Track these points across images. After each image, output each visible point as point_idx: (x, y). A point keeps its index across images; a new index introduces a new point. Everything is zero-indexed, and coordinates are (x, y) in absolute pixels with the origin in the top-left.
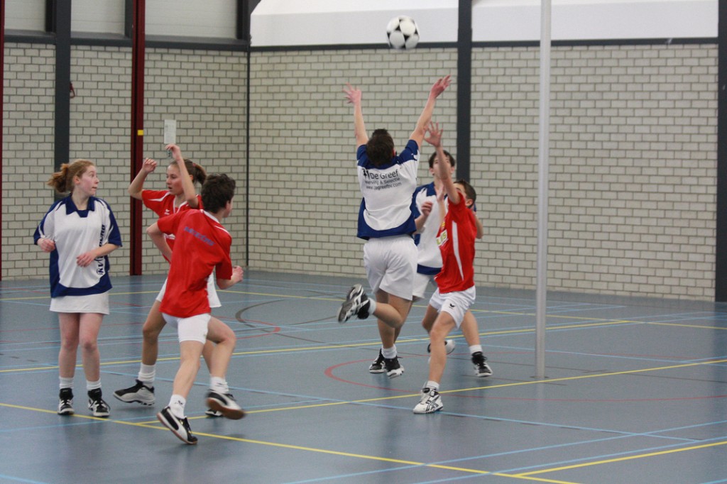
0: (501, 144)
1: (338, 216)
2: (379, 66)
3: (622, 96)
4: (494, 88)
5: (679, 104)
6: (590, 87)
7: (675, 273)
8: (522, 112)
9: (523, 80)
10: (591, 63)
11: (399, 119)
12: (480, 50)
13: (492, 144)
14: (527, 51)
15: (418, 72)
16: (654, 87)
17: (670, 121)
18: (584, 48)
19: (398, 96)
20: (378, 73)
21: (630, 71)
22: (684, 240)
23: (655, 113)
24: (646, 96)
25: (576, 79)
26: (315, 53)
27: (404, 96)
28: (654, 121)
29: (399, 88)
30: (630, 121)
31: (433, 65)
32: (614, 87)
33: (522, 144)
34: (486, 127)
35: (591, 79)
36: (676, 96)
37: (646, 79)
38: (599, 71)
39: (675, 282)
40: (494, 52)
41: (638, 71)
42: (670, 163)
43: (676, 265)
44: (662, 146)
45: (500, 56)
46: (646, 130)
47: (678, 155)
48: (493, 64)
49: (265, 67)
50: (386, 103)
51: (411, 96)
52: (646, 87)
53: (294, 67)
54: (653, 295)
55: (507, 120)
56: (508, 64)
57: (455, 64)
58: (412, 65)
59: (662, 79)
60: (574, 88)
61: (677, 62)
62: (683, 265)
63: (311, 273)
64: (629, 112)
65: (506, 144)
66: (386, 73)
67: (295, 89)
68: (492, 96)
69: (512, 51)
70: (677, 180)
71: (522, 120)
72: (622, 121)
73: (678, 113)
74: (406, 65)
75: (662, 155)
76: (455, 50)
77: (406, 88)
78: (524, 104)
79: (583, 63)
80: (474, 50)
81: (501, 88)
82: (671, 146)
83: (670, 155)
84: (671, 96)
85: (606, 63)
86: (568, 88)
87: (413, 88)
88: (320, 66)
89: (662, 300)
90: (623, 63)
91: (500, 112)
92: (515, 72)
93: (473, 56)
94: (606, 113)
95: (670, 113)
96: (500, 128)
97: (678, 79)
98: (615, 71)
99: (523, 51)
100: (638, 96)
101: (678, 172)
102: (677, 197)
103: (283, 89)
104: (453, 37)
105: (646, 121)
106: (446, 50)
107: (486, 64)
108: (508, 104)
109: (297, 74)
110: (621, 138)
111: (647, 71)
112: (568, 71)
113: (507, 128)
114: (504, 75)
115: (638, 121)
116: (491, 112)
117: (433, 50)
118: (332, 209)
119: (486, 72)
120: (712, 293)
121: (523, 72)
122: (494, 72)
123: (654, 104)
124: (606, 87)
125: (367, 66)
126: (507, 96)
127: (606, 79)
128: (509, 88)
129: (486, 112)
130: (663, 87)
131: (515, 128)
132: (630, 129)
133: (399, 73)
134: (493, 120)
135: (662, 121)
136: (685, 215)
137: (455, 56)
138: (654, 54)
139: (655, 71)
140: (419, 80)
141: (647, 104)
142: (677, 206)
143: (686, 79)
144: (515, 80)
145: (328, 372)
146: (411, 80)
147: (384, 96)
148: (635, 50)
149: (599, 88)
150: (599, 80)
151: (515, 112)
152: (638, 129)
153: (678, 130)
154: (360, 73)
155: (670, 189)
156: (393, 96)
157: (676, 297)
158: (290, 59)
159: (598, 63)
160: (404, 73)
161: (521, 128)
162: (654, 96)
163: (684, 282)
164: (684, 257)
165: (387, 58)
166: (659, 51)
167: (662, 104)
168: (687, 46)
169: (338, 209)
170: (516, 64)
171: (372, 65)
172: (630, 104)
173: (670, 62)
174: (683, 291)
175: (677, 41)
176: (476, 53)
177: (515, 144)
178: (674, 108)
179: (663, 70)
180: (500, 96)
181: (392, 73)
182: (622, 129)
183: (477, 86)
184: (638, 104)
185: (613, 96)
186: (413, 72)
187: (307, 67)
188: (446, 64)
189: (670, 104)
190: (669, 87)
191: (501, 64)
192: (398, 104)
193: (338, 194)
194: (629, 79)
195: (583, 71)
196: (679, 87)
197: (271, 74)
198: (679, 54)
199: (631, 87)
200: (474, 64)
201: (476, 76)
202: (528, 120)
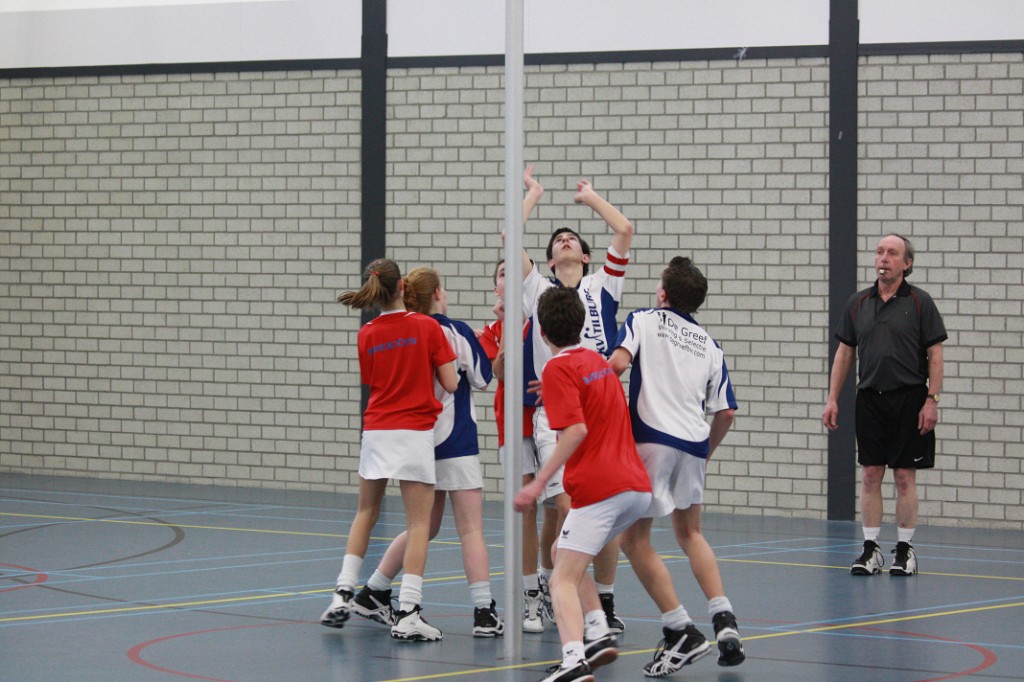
0: (439, 241)
1: (150, 373)
2: (221, 102)
3: (656, 152)
4: (427, 140)
5: (759, 166)
6: (600, 138)
7: (755, 469)
8: (478, 183)
9: (478, 125)
10: (600, 94)
11: (257, 198)
12: (402, 72)
13: (425, 240)
14: (486, 74)
15: (292, 114)
16: (715, 137)
17: (744, 197)
18: (589, 67)
19: (255, 156)
20: (219, 116)
21: (672, 108)
22: (771, 410)
23: (715, 182)
24: (700, 152)
25: (573, 124)
26: (105, 80)
27: (267, 157)
28: (715, 197)
29: (257, 142)
30: (671, 197)
31: (318, 100)
32: (643, 137)
33: (478, 241)
34: (413, 211)
35: (600, 123)
36: (754, 151)
37: (700, 122)
38: (615, 109)
39: (756, 485)
40: (427, 76)
41: (686, 107)
42: (744, 272)
43: (756, 455)
44: (730, 242)
45: (438, 83)
46: (700, 212)
47: (758, 257)
48: (425, 97)
49: (17, 107)
50: (233, 170)
51: (279, 156)
52: (700, 137)
53: (68, 105)
54: (716, 509)
55: (451, 198)
56: (452, 97)
57: (357, 99)
58: (280, 100)
59: (728, 122)
60: (571, 139)
61: (758, 91)
62: (769, 455)
63: (102, 476)
64: (671, 182)
65: (451, 241)
66: (233, 115)
67: (72, 145)
68: (424, 155)
69: (459, 74)
70: (757, 303)
71: (478, 198)
72: (657, 197)
73: (759, 181)
74: (269, 101)
75: (729, 257)
76: (358, 73)
77: (269, 142)
78: (480, 169)
79: (587, 94)
80: (391, 72)
81: (439, 140)
82: (745, 242)
83: (745, 257)
84: (744, 152)
85: (629, 93)
86: (560, 139)
87: (283, 142)
88: (116, 104)
89: (733, 518)
90: (658, 93)
91: (438, 183)
92: (465, 111)
93: (389, 84)
94: (628, 183)
95: (743, 181)
96: (439, 212)
97: (758, 121)
98: (644, 108)
99: (478, 75)
100: (686, 152)
101: (758, 288)
102: (758, 334)
103: (49, 146)
104: (354, 51)
105: (700, 197)
106: (342, 73)
107: (413, 97)
108: (452, 169)
109: (73, 118)
110: (656, 227)
111: (701, 107)
112: (559, 110)
113: (452, 212)
114: (445, 117)
115: (687, 197)
116: (423, 183)
117: (317, 74)
118: (140, 360)
119: (413, 112)
120: (822, 503)
121: (479, 111)
122: (426, 111)
123: (715, 167)
124: (628, 138)
125: (198, 103)
126: (451, 154)
127: (628, 123)
128: (454, 140)
129: (412, 183)
130: (730, 136)
131: (466, 211)
132: (672, 212)
133: (257, 115)
134: (426, 197)
135: (729, 197)
136: (771, 365)
137: (357, 85)
138: (715, 77)
139: (715, 107)
140: (292, 128)
141: (701, 167)
142: (757, 349)
143: (771, 121)
144: (465, 125)
145: (133, 654)
146: (279, 128)
147: (231, 157)
148: (680, 69)
149: (615, 138)
150: (615, 124)
151: (465, 183)
152: (686, 212)
153: (759, 212)
154: (186, 116)
155: (744, 318)
156: (245, 156)
157: (758, 512)
158: (61, 93)
159: (615, 94)
160: (267, 115)
161: (477, 212)
162: (714, 152)
163: (770, 485)
164: (771, 440)
165: (235, 88)
166: (722, 70)
167: (730, 167)
168: (772, 62)
169: (151, 361)
170: (466, 96)
171: (208, 102)
172: (672, 167)
173: (743, 91)
174: (770, 500)
175: (755, 53)
176: (393, 77)
177: (464, 240)
178: (751, 173)
179: (730, 106)
180: (439, 155)
181: (244, 115)
182: (657, 212)
183: (397, 137)
184: (686, 167)
185: (643, 152)
186: (281, 114)
187: (92, 105)
188: (342, 99)
189: (744, 167)
190: (743, 136)
191: (439, 97)
192: (257, 170)
193: (149, 333)
194: (671, 122)
195: (587, 109)
196: (758, 136)
197: (27, 119)
198: (759, 76)
199: (672, 137)
200: (391, 98)
201: (395, 118)
202: (489, 198)
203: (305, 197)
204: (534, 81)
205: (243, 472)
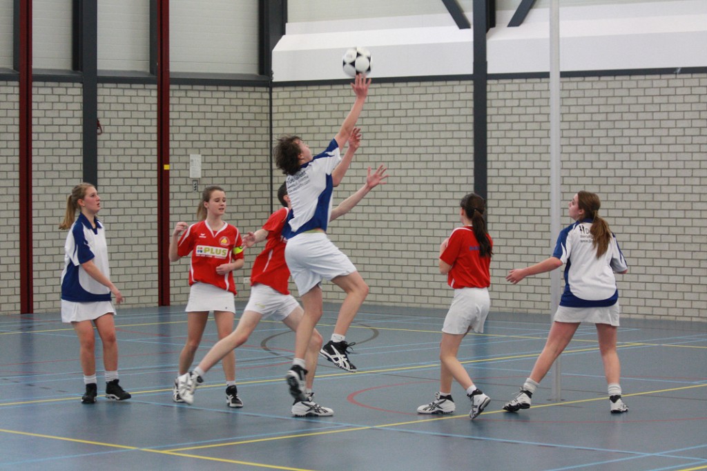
0: (516, 173)
1: (360, 246)
2: (397, 98)
3: (633, 124)
4: (509, 119)
5: (688, 132)
6: (602, 117)
7: (687, 296)
8: (537, 141)
9: (537, 110)
10: (603, 93)
11: (417, 150)
12: (495, 82)
13: (508, 173)
14: (541, 82)
15: (436, 105)
16: (664, 116)
17: (680, 148)
18: (596, 78)
19: (415, 128)
20: (397, 106)
21: (641, 100)
22: (696, 264)
23: (665, 140)
24: (656, 124)
25: (588, 109)
26: (335, 87)
27: (423, 128)
28: (665, 148)
29: (417, 120)
30: (641, 149)
31: (450, 97)
32: (626, 116)
33: (537, 173)
34: (502, 157)
35: (603, 109)
36: (685, 124)
37: (656, 108)
38: (611, 101)
39: (687, 304)
40: (509, 84)
41: (649, 100)
42: (681, 189)
43: (687, 288)
44: (673, 173)
45: (515, 87)
46: (657, 157)
47: (688, 181)
48: (508, 95)
49: (288, 102)
50: (404, 135)
51: (429, 127)
52: (657, 116)
53: (315, 101)
54: (667, 318)
55: (523, 149)
56: (522, 95)
57: (471, 96)
58: (429, 97)
59: (672, 108)
60: (587, 117)
61: (687, 91)
62: (695, 288)
63: (334, 301)
64: (641, 140)
65: (522, 173)
66: (404, 106)
67: (317, 122)
68: (508, 126)
69: (526, 83)
70: (688, 206)
71: (537, 150)
72: (634, 149)
73: (688, 140)
74: (424, 98)
75: (673, 181)
76: (471, 82)
77: (423, 120)
78: (538, 134)
79: (595, 93)
80: (489, 82)
81: (516, 118)
82: (681, 173)
83: (681, 181)
84: (680, 124)
85: (618, 93)
86: (581, 117)
87: (431, 120)
88: (340, 100)
89: (675, 322)
90: (633, 92)
91: (515, 142)
92: (530, 103)
93: (488, 88)
94: (618, 141)
95: (680, 140)
96: (516, 157)
97: (687, 107)
98: (626, 100)
99: (536, 83)
100: (649, 124)
101: (689, 198)
102: (688, 222)
103: (305, 123)
104: (469, 70)
105: (657, 148)
106: (463, 82)
107: (501, 95)
108: (523, 134)
109: (318, 108)
110: (633, 165)
111: (657, 100)
112: (580, 101)
113: (523, 157)
114: (519, 106)
115: (649, 149)
116: (507, 142)
117: (449, 83)
118: (355, 238)
119: (501, 103)
121: (537, 102)
122: (508, 103)
123: (665, 132)
124: (617, 117)
125: (385, 99)
126: (522, 126)
127: (618, 109)
128: (524, 118)
129: (501, 142)
130: (673, 115)
131: (530, 157)
132: (642, 157)
133: (417, 105)
134: (509, 149)
135: (672, 148)
136: (696, 240)
137: (471, 88)
138: (664, 83)
139: (664, 99)
140: (436, 112)
141: (657, 132)
142: (688, 231)
143: (695, 107)
144: (530, 110)
145: (351, 398)
146: (429, 112)
147: (403, 128)
148: (645, 80)
149: (611, 117)
150: (610, 109)
151: (530, 142)
152: (649, 157)
153: (688, 157)
154: (379, 106)
155: (681, 214)
156: (411, 128)
157: (689, 319)
158: (311, 94)
159: (610, 93)
160: (422, 105)
161: (536, 157)
162: (664, 124)
163: (696, 305)
164: (696, 280)
165: (405, 91)
166: (668, 80)
167: (673, 132)
168: (695, 76)
169: (360, 238)
170: (530, 95)
171: (391, 99)
172: (642, 132)
173: (679, 91)
174: (695, 313)
175: (685, 71)
176: (491, 85)
177: (530, 173)
178: (684, 136)
179: (672, 99)
180: (516, 126)
181: (410, 105)
182: (634, 157)
183: (493, 117)
184: (649, 132)
185: (625, 124)
186: (430, 105)
187: (328, 101)
188: (463, 96)
189: (680, 132)
190: (679, 115)
191: (515, 95)
192: (417, 135)
193: (359, 224)
194: (640, 108)
195: (596, 101)
196: (688, 115)
197: (293, 109)
198: (688, 83)
199: (641, 116)
200: (489, 96)
201: (492, 107)
202: (543, 149)
203: (444, 150)
204: (567, 86)
205: (411, 299)
